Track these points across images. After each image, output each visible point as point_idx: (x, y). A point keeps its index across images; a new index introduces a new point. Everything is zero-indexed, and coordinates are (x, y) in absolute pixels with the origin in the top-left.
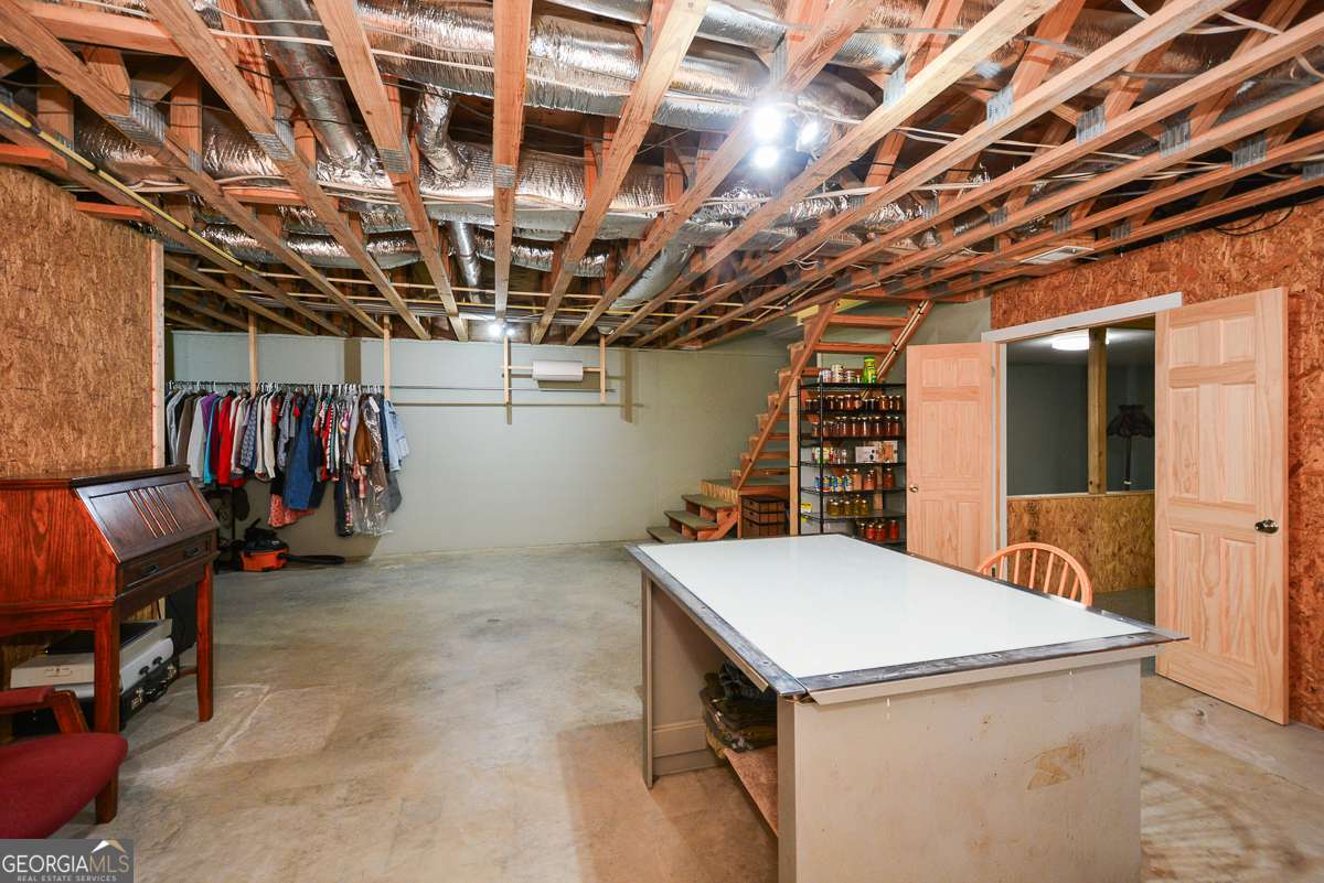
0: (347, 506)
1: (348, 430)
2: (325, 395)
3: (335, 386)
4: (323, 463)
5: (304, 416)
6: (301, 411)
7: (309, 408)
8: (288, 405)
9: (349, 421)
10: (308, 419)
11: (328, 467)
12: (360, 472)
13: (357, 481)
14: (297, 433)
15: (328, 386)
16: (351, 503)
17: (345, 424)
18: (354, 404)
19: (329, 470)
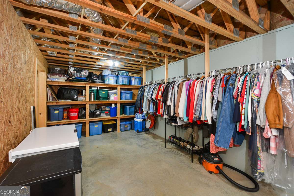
0: (259, 157)
1: (259, 96)
2: (244, 72)
3: (252, 65)
4: (240, 120)
5: (228, 87)
6: (226, 84)
7: (231, 81)
8: (219, 81)
9: (261, 90)
10: (230, 89)
11: (243, 123)
12: (271, 133)
13: (268, 140)
14: (223, 98)
15: (247, 66)
16: (262, 155)
17: (257, 92)
18: (265, 75)
19: (243, 126)
